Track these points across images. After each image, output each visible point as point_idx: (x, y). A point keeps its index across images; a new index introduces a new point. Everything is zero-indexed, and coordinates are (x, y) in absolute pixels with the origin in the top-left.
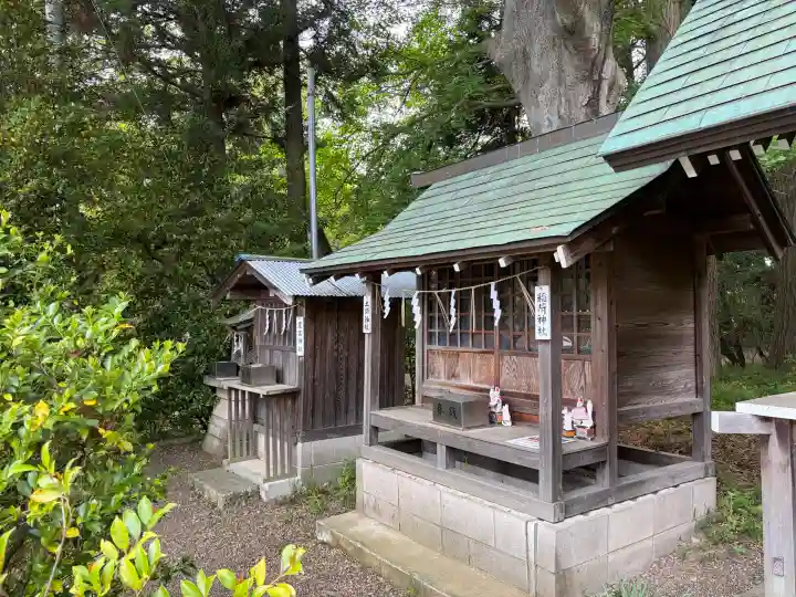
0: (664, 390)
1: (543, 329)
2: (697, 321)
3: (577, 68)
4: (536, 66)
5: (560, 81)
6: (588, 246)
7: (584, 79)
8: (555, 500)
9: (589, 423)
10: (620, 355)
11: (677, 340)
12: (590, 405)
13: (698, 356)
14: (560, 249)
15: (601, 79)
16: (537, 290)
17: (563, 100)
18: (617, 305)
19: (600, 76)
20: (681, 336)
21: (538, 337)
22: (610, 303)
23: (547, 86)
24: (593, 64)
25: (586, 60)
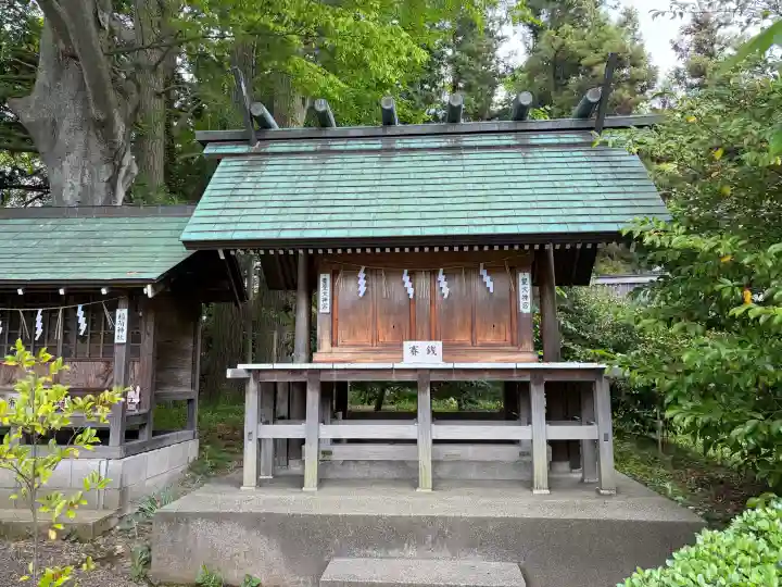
0: (178, 383)
1: (121, 336)
2: (195, 343)
3: (102, 152)
4: (63, 137)
5: (86, 155)
6: (161, 287)
7: (106, 162)
8: (121, 444)
9: (137, 400)
10: (158, 358)
11: (184, 353)
12: (138, 389)
13: (194, 363)
14: (149, 287)
15: (121, 166)
16: (118, 312)
17: (87, 172)
18: (159, 327)
19: (120, 163)
20: (186, 350)
21: (116, 341)
22: (155, 325)
23: (72, 157)
24: (116, 153)
25: (111, 149)
